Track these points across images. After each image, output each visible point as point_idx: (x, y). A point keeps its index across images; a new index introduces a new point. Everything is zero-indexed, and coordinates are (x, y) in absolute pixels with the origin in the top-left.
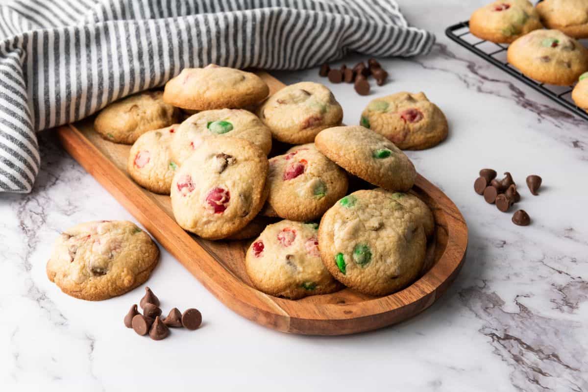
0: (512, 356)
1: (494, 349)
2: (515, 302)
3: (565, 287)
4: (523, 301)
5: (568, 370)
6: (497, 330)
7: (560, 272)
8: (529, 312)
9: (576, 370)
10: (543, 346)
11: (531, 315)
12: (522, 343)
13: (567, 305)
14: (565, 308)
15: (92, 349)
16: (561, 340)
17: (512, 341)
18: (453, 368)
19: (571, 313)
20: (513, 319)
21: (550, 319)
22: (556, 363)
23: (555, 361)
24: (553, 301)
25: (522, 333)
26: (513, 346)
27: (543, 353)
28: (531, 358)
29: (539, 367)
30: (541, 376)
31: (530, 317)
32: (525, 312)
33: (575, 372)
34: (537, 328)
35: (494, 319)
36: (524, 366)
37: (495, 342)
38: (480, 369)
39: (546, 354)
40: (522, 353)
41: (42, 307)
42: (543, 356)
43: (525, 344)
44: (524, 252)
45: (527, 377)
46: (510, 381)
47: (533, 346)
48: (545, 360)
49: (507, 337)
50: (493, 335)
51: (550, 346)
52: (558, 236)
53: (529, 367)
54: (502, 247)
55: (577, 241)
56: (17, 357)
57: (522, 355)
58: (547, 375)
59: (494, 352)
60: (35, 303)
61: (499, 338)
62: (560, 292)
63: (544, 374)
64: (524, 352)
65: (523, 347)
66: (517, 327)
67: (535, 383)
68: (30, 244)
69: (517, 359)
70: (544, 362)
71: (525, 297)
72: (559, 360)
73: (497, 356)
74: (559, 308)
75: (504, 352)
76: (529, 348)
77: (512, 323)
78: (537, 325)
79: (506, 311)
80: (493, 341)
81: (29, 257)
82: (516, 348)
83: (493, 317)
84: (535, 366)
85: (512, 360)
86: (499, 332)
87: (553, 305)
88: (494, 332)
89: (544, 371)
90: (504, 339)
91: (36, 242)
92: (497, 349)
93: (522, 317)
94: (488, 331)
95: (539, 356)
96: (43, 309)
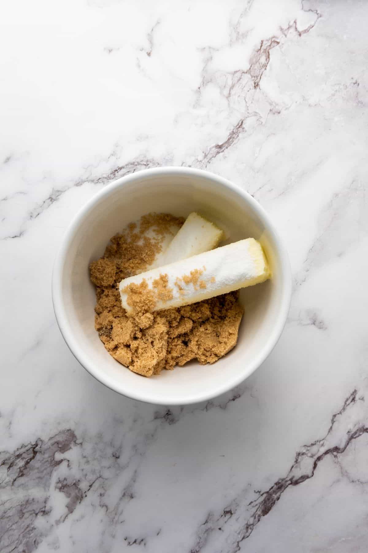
0: (21, 454)
1: (26, 445)
2: (63, 459)
3: (77, 487)
4: (65, 464)
5: (12, 480)
6: (40, 447)
7: (91, 486)
8: (56, 466)
9: (13, 484)
10: (30, 470)
11: (53, 466)
12: (31, 459)
13: (62, 486)
14: (60, 485)
15: (13, 237)
16: (34, 480)
17: (32, 455)
18: (10, 423)
19: (56, 488)
20: (49, 457)
21: (50, 476)
22: (17, 475)
23: (19, 474)
24: (65, 479)
25: (39, 460)
26: (28, 455)
27: (24, 469)
28: (21, 463)
29: (14, 466)
30: (8, 466)
31: (52, 466)
32: (55, 463)
33: (11, 483)
34: (43, 469)
35: (49, 447)
36: (14, 459)
37: (31, 446)
38: (11, 437)
39: (23, 471)
40: (24, 459)
41: (44, 202)
42: (22, 469)
43: (30, 461)
44: (108, 468)
45: (6, 460)
46: (3, 451)
47: (29, 465)
48: (19, 470)
49: (35, 453)
50: (37, 445)
51: (30, 473)
52: (125, 489)
53: (13, 461)
54: (113, 456)
55: (121, 499)
56: (4, 199)
57: (22, 459)
58: (8, 470)
59: (23, 444)
60: (48, 197)
61: (34, 448)
62: (73, 484)
63: (9, 468)
64: (24, 460)
65: (28, 460)
66: (43, 458)
67: (3, 463)
68: (100, 179)
69: (19, 456)
70: (18, 469)
71: (68, 465)
72: (19, 477)
73: (21, 445)
74: (59, 481)
75: (23, 450)
76: (27, 463)
77: (46, 456)
78: (45, 469)
79: (56, 453)
80: (32, 445)
81: (89, 182)
82: (27, 457)
83: (51, 447)
84: (15, 464)
85: (18, 453)
86: (39, 449)
87: (62, 479)
88: (39, 446)
89: (11, 468)
90: (33, 450)
91: (103, 182)
92: (26, 446)
93: (51, 462)
94: (39, 443)
95: (22, 467)
96: (43, 203)
